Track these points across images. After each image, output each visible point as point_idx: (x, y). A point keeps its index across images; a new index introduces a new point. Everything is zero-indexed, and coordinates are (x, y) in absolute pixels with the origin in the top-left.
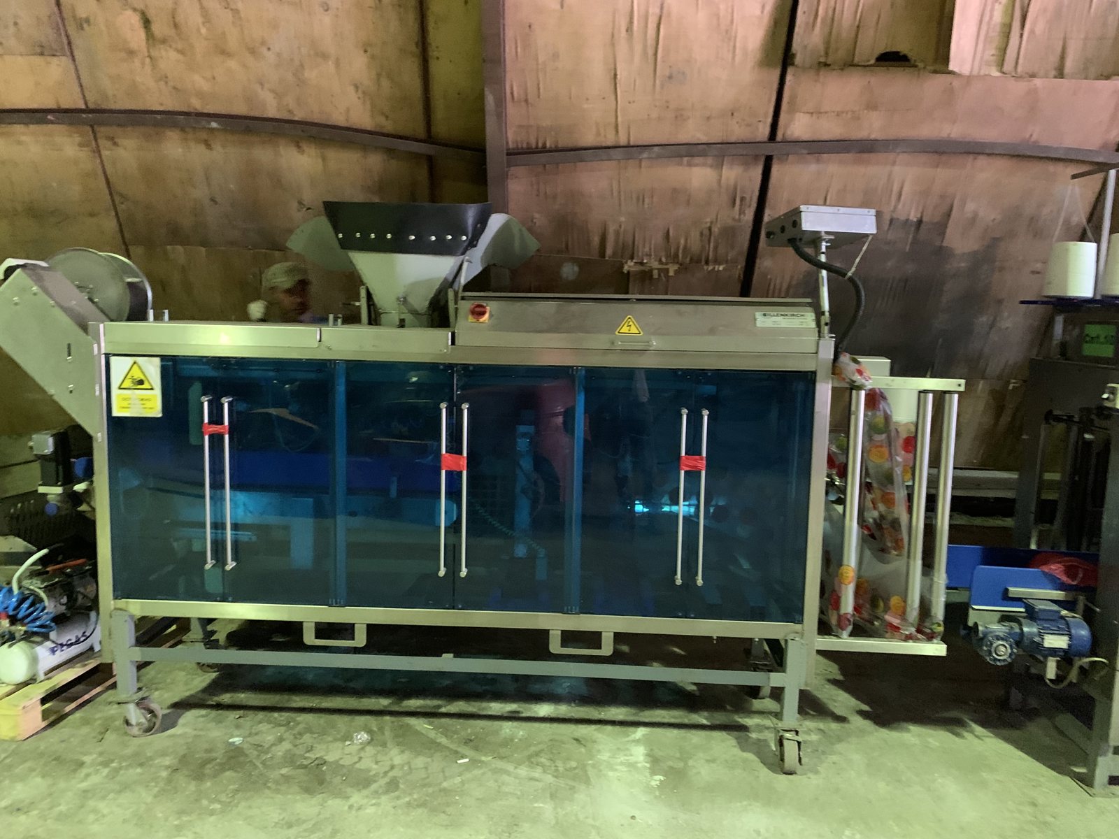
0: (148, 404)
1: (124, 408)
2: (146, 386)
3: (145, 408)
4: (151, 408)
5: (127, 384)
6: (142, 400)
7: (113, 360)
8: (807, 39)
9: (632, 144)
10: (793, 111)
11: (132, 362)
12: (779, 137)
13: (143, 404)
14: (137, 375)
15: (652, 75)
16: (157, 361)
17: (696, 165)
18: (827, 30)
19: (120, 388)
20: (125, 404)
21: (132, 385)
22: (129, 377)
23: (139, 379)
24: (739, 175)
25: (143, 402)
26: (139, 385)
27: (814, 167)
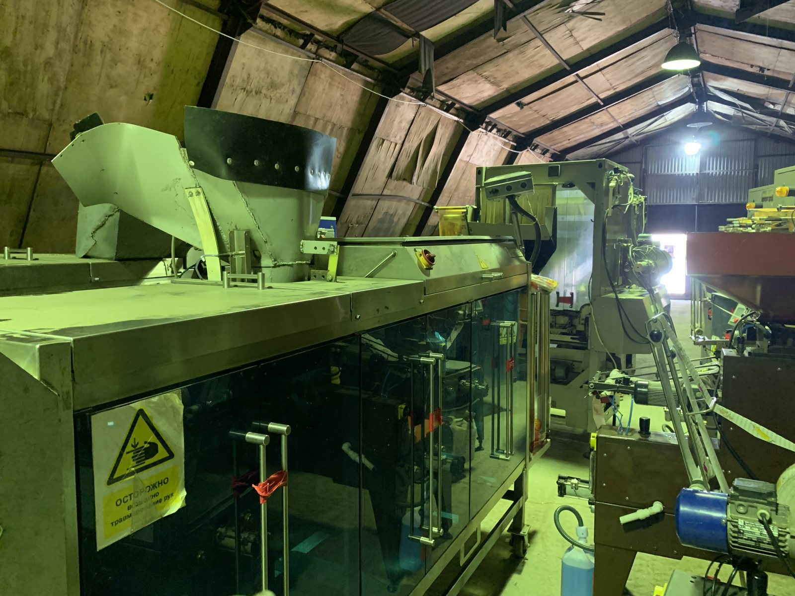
0: (163, 491)
1: (120, 521)
2: (162, 453)
3: (160, 501)
4: (168, 498)
6: (153, 486)
7: (94, 418)
10: (386, 187)
11: (133, 413)
12: (382, 194)
13: (155, 495)
14: (144, 437)
16: (177, 394)
20: (122, 511)
21: (134, 463)
22: (129, 448)
23: (146, 446)
24: (374, 203)
25: (153, 492)
26: (147, 458)
27: (384, 201)
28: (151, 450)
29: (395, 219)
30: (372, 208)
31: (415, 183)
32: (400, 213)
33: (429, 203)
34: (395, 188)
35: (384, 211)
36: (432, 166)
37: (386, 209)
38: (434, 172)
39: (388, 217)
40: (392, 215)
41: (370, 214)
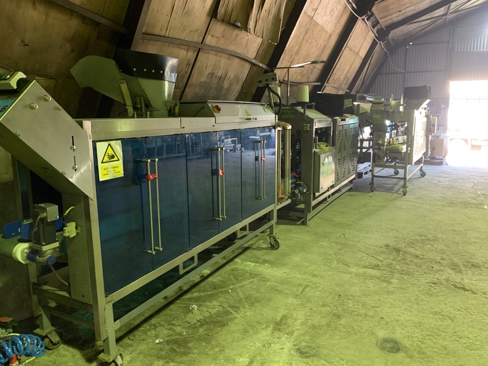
0: (117, 170)
1: (105, 175)
2: (116, 158)
3: (116, 172)
4: (118, 172)
5: (106, 159)
6: (114, 167)
7: (98, 144)
8: (221, 10)
9: (169, 36)
10: (208, 34)
11: (108, 145)
12: (203, 43)
13: (114, 170)
14: (110, 152)
15: (183, 10)
16: (120, 142)
17: (183, 49)
18: (226, 9)
19: (102, 162)
20: (106, 172)
21: (108, 159)
22: (107, 154)
23: (112, 155)
24: (191, 55)
25: (114, 169)
26: (112, 159)
27: (207, 55)
28: (113, 157)
29: (226, 85)
30: (188, 64)
31: (252, 31)
32: (232, 76)
33: (267, 65)
34: (223, 37)
35: (209, 71)
36: (274, 10)
37: (211, 68)
38: (277, 18)
39: (215, 81)
40: (221, 79)
41: (186, 72)
